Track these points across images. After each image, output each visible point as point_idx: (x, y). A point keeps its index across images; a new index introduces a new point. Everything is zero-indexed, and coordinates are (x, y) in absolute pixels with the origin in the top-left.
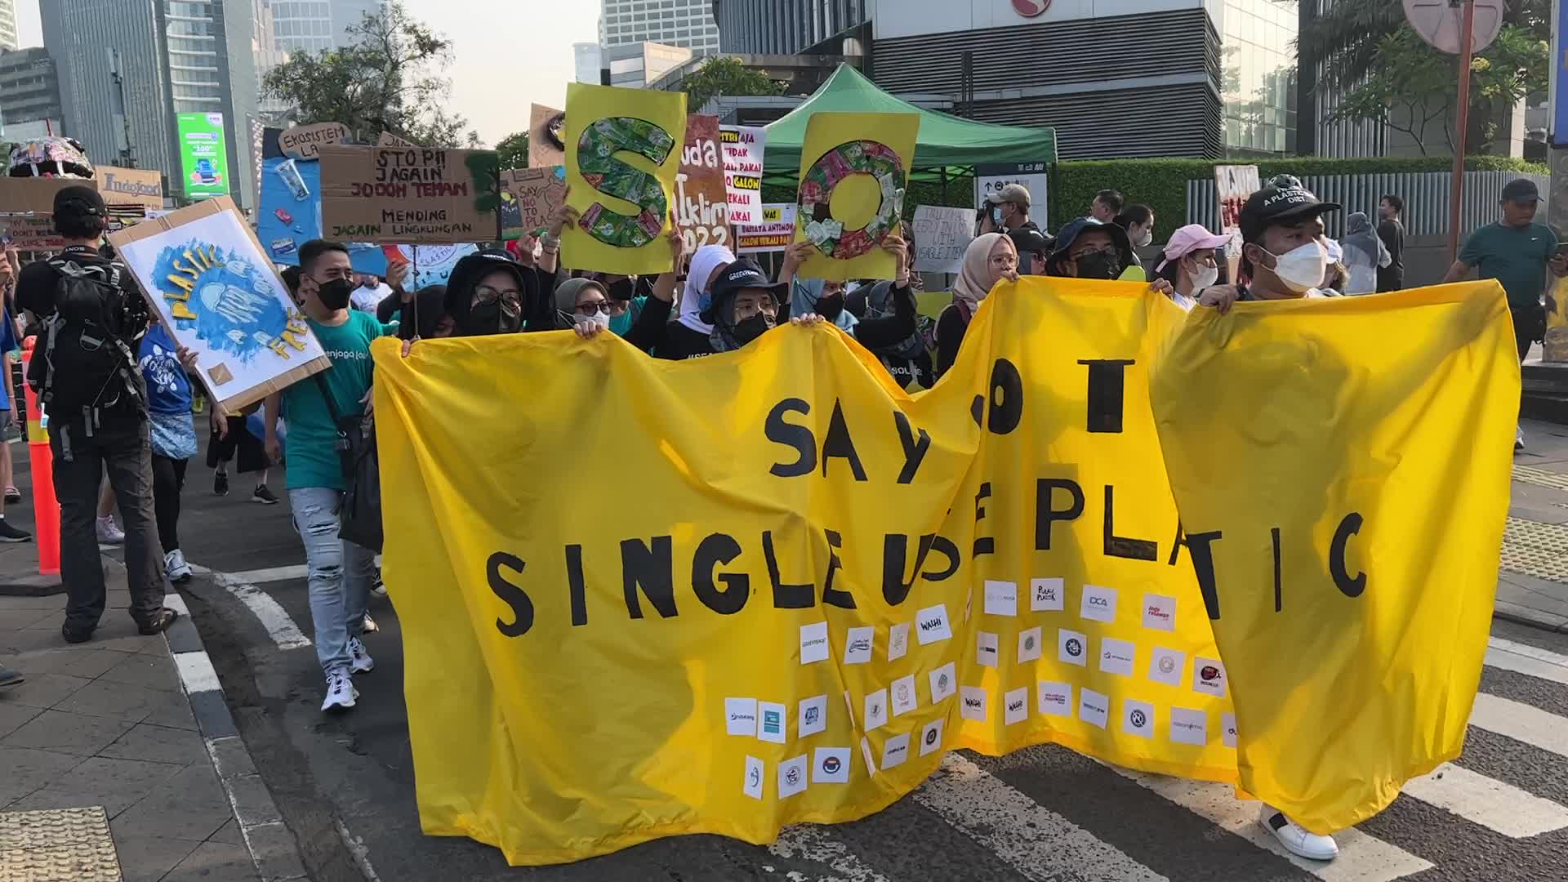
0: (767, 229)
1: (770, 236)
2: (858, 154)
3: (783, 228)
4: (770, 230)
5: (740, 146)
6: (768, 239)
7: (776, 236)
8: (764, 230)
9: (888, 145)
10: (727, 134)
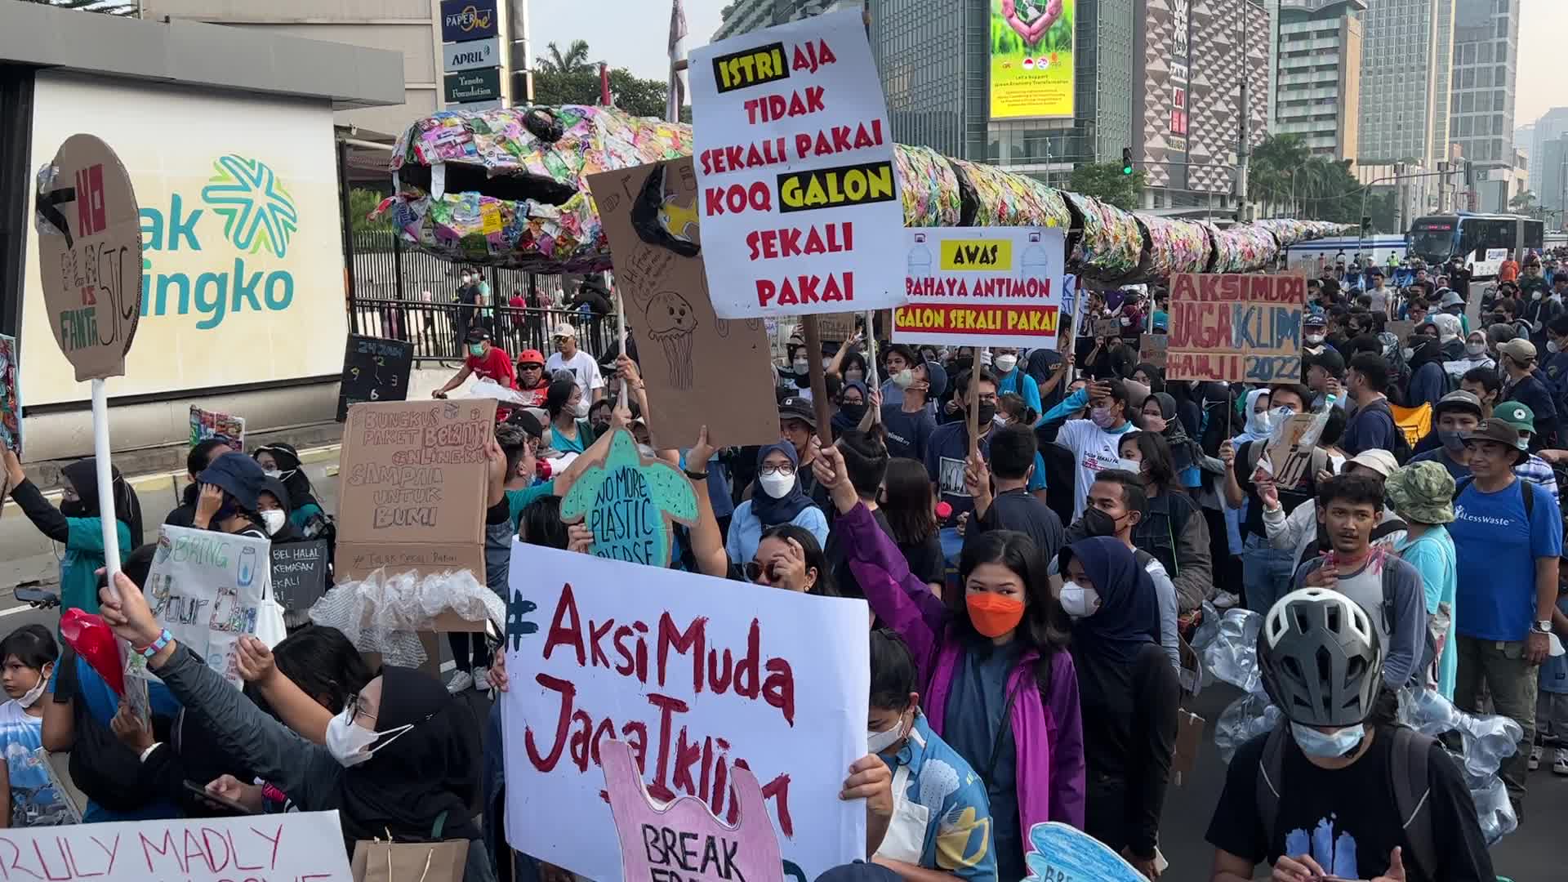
0: (970, 288)
1: (978, 309)
3: (1019, 290)
4: (978, 291)
5: (798, 83)
6: (970, 316)
7: (995, 308)
8: (963, 291)
10: (747, 62)
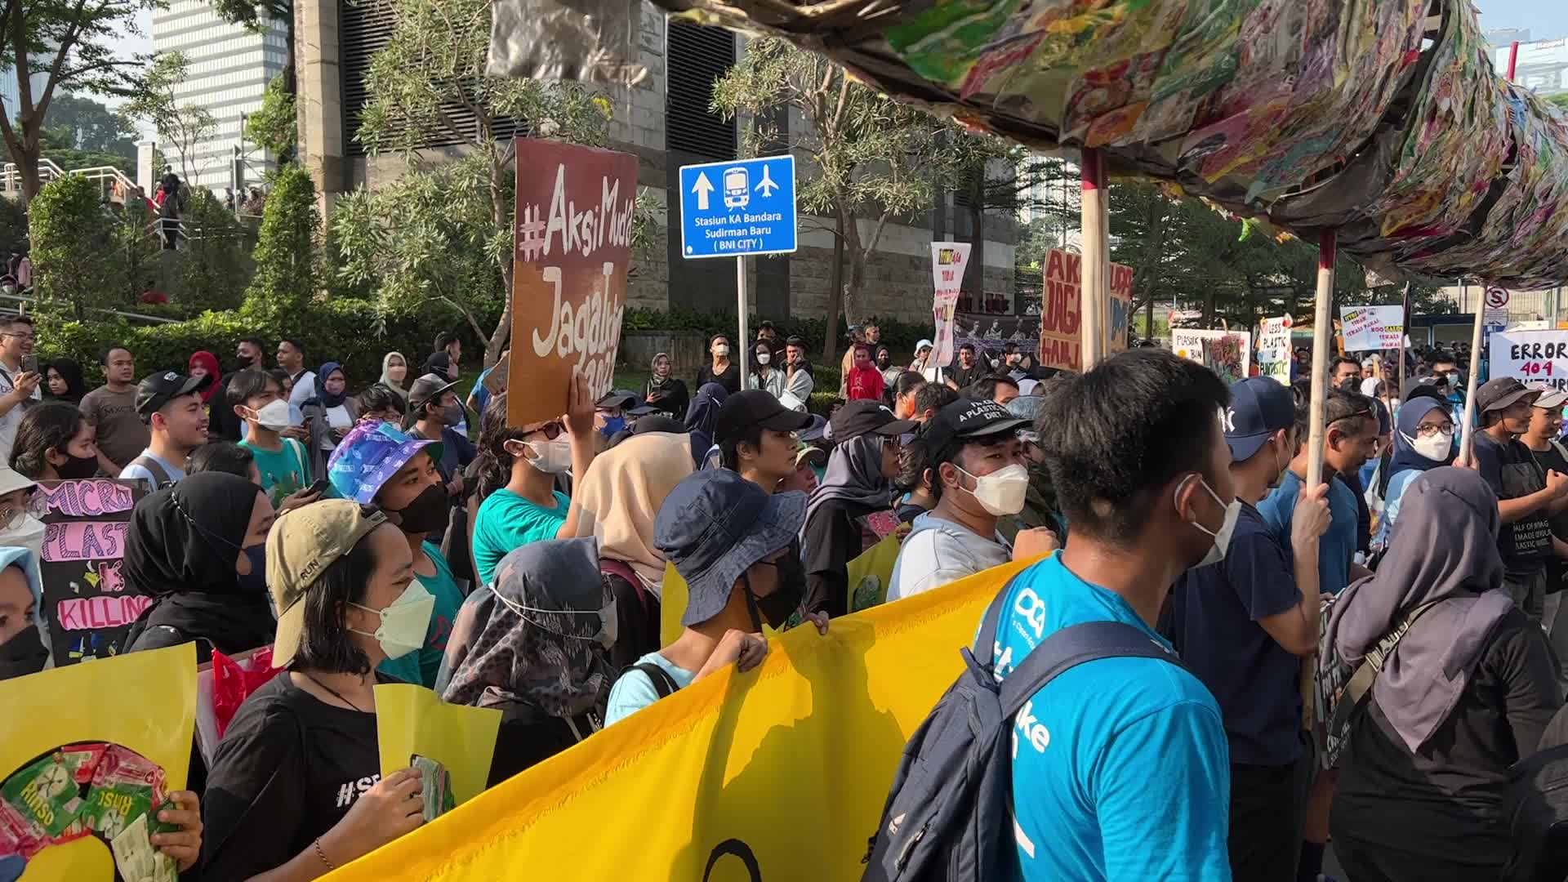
2: (58, 789)
9: (120, 743)
